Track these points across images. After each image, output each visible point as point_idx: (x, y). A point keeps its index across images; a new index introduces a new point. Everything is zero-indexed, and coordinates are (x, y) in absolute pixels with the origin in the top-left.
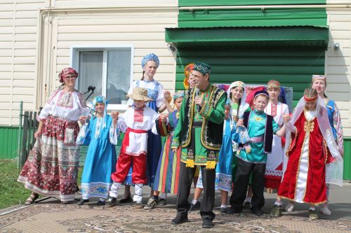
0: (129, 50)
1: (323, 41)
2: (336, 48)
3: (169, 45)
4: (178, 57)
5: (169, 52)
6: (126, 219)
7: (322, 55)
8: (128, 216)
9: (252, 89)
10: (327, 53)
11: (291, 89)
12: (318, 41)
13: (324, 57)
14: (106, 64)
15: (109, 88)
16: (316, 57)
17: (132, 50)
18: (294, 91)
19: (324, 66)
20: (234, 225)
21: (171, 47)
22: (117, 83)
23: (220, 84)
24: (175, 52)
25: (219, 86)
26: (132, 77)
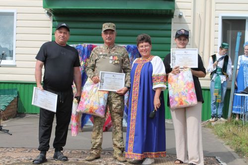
0: (12, 14)
1: (170, 10)
2: (180, 16)
3: (46, 11)
4: (53, 21)
5: (46, 17)
6: (7, 160)
7: (169, 21)
8: (10, 157)
10: (173, 20)
12: (167, 11)
13: (171, 23)
16: (165, 23)
17: (15, 14)
19: (171, 30)
20: (100, 162)
21: (48, 13)
22: (3, 43)
23: (89, 44)
24: (52, 17)
25: (88, 46)
26: (15, 37)
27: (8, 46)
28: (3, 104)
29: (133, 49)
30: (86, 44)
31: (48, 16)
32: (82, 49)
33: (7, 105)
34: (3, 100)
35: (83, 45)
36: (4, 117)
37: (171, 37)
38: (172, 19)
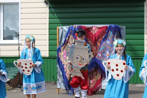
4: (50, 8)
5: (44, 5)
9: (99, 28)
11: (124, 27)
13: (144, 6)
14: (2, 13)
15: (5, 29)
16: (139, 6)
17: (20, 4)
18: (126, 28)
19: (144, 11)
21: (45, 2)
22: (10, 26)
23: (78, 25)
24: (48, 5)
25: (78, 27)
26: (20, 22)
27: (14, 29)
28: (13, 75)
29: (114, 28)
30: (77, 26)
31: (46, 4)
32: (73, 29)
33: (15, 75)
34: (12, 71)
35: (74, 26)
36: (13, 85)
37: (144, 17)
38: (145, 2)
